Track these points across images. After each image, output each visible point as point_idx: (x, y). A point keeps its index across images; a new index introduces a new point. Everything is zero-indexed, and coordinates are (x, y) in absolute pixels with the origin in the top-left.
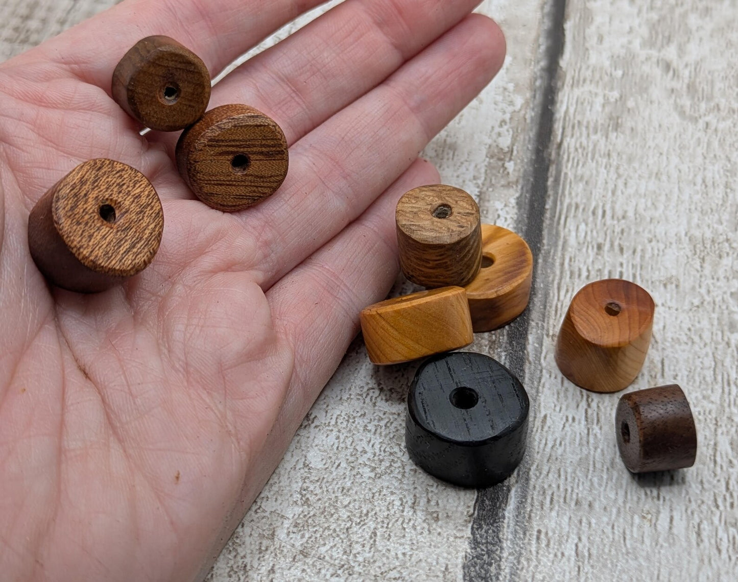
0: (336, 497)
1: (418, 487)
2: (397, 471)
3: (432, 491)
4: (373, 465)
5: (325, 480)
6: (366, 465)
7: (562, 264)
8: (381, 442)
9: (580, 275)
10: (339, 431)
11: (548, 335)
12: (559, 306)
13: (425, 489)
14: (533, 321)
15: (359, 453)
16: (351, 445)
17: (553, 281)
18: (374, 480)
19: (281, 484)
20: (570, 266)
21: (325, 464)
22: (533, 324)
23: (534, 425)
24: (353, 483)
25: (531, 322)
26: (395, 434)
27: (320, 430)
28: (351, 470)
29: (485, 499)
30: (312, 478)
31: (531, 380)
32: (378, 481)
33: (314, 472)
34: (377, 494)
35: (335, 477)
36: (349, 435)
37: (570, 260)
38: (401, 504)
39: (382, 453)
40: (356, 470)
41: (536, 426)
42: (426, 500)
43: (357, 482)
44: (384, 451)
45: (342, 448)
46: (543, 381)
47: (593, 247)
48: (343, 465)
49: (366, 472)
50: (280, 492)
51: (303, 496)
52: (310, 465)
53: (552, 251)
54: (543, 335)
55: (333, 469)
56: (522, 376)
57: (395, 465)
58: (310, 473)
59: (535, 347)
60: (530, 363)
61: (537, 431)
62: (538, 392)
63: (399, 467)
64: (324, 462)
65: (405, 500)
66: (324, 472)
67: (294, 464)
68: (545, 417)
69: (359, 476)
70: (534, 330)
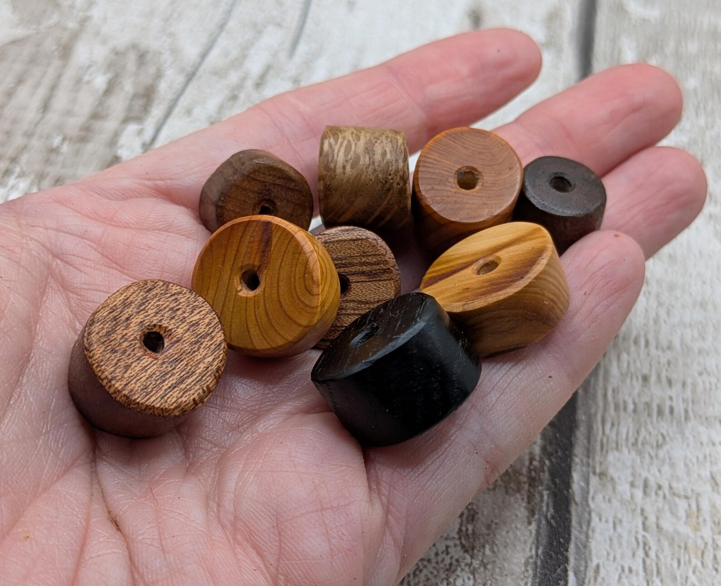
7: (605, 396)
9: (625, 409)
11: (594, 473)
12: (605, 440)
14: (576, 456)
17: (596, 413)
20: (614, 397)
22: (577, 460)
23: (585, 575)
25: (574, 457)
31: (580, 524)
37: (614, 391)
41: (588, 576)
46: (593, 524)
47: (637, 378)
53: (592, 381)
54: (588, 472)
56: (568, 519)
59: (581, 486)
60: (576, 504)
61: (589, 582)
62: (587, 537)
68: (598, 566)
70: (578, 467)
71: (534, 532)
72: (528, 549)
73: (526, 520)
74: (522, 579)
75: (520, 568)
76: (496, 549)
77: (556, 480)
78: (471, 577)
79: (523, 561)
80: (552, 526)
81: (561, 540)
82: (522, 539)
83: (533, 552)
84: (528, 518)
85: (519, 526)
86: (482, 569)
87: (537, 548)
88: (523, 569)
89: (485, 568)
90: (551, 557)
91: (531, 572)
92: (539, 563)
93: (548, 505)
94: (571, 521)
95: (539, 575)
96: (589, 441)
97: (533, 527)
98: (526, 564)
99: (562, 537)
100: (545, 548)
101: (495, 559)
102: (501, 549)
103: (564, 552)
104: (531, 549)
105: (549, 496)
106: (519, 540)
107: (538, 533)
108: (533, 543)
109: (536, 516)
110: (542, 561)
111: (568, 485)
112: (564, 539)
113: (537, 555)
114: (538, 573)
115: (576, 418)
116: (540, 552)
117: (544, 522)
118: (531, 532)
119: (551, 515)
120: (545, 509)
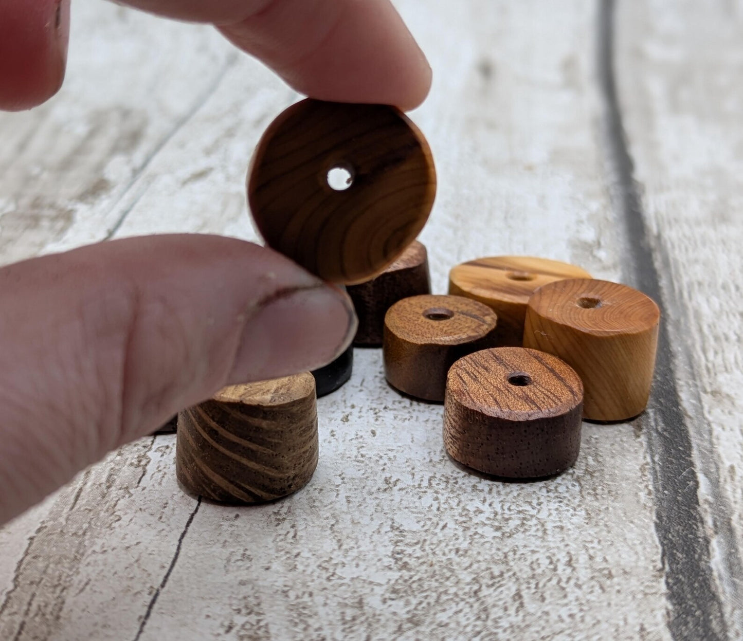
0: (449, 559)
1: (569, 543)
2: (534, 528)
3: (593, 548)
4: (496, 524)
5: (428, 542)
6: (485, 525)
7: (701, 330)
8: (502, 501)
9: (727, 339)
10: (436, 492)
11: (705, 392)
12: (710, 365)
13: (581, 546)
14: (679, 379)
15: (471, 513)
16: (458, 505)
17: (693, 345)
18: (502, 539)
19: (361, 549)
20: (711, 332)
21: (423, 526)
22: (681, 383)
23: (718, 475)
24: (470, 543)
25: (677, 381)
26: (520, 492)
27: (407, 492)
28: (464, 530)
29: (675, 551)
30: (407, 541)
31: (699, 433)
32: (509, 541)
33: (409, 536)
34: (511, 554)
35: (442, 539)
36: (452, 496)
37: (709, 326)
38: (551, 563)
39: (506, 511)
40: (473, 530)
41: (722, 476)
42: (587, 557)
43: (477, 543)
44: (509, 509)
45: (446, 509)
46: (715, 433)
47: (734, 315)
48: (451, 525)
49: (489, 533)
50: (362, 557)
51: (397, 560)
52: (401, 528)
53: (682, 320)
54: (698, 392)
55: (438, 530)
56: (683, 430)
57: (529, 523)
58: (404, 536)
59: (692, 403)
60: (690, 418)
61: (725, 481)
62: (711, 443)
63: (536, 525)
64: (422, 523)
65: (554, 559)
66: (424, 534)
67: (377, 527)
68: (732, 468)
69: (477, 536)
70: (685, 388)
71: (645, 444)
72: (641, 458)
73: (633, 434)
74: (641, 483)
75: (636, 474)
76: (600, 459)
77: (660, 400)
78: (577, 484)
79: (638, 468)
80: (665, 438)
81: (680, 448)
82: (632, 450)
83: (649, 459)
84: (635, 432)
85: (625, 439)
86: (588, 477)
87: (652, 457)
88: (640, 474)
89: (592, 476)
90: (672, 463)
91: (649, 476)
92: (658, 468)
93: (656, 420)
94: (687, 432)
95: (661, 478)
96: (692, 367)
97: (643, 439)
98: (642, 469)
99: (681, 446)
100: (662, 455)
101: (602, 468)
102: (608, 459)
103: (687, 458)
104: (645, 457)
105: (655, 414)
106: (629, 451)
107: (650, 445)
108: (646, 452)
109: (645, 430)
110: (662, 468)
111: (676, 402)
112: (683, 447)
113: (654, 462)
114: (659, 477)
115: (671, 349)
116: (657, 458)
117: (655, 434)
118: (641, 444)
119: (662, 428)
120: (653, 424)
